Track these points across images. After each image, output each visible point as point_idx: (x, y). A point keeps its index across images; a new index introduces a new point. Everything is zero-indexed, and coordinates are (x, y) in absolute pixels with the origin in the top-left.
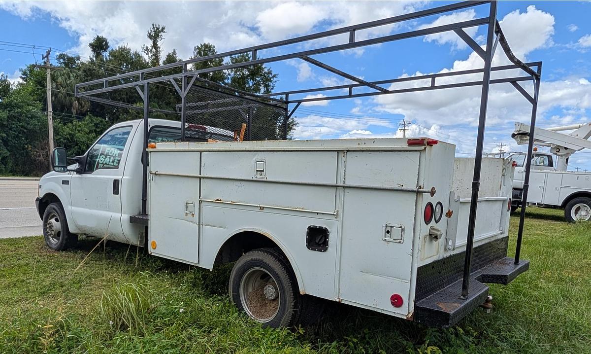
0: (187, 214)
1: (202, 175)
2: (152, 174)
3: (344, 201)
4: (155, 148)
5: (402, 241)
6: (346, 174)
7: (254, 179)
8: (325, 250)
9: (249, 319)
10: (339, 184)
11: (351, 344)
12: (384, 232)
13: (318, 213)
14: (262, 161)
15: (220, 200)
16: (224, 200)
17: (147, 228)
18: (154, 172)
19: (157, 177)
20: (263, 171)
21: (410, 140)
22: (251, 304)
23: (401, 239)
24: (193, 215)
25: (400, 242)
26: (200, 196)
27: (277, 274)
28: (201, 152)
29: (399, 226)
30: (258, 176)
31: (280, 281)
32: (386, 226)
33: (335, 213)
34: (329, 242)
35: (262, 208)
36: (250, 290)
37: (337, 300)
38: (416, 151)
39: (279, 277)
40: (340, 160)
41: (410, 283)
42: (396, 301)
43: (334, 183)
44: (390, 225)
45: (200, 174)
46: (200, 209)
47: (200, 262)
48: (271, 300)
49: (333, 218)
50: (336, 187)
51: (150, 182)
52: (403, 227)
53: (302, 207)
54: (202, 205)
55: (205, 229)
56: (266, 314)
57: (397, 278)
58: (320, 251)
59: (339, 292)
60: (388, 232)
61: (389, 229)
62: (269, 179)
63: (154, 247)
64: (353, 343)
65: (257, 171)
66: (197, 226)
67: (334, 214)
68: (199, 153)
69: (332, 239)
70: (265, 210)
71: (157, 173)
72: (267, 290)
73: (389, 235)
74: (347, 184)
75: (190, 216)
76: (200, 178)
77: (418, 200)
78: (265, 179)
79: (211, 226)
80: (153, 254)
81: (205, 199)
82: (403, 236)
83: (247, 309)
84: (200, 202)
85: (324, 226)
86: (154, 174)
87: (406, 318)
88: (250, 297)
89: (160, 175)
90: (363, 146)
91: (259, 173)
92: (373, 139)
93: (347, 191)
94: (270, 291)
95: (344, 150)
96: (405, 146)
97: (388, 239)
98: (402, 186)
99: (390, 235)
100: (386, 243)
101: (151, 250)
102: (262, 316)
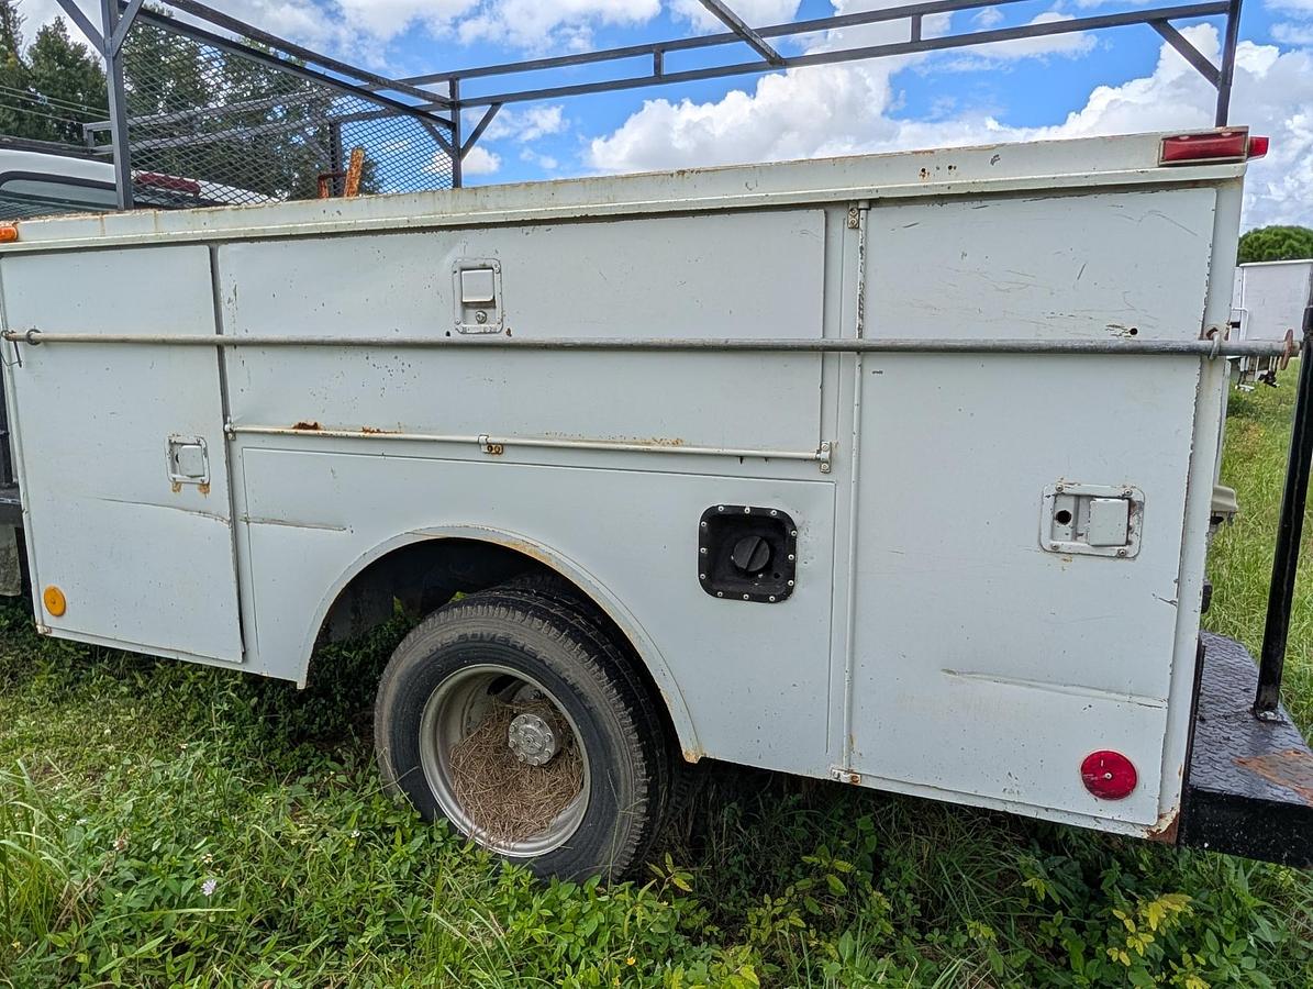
0: (177, 485)
1: (228, 335)
2: (15, 340)
3: (860, 405)
4: (14, 239)
5: (1131, 550)
6: (869, 296)
7: (456, 337)
8: (785, 594)
9: (468, 848)
10: (835, 338)
11: (836, 883)
12: (1048, 516)
13: (742, 458)
14: (484, 267)
15: (315, 427)
16: (328, 424)
17: (20, 533)
18: (23, 334)
19: (38, 353)
20: (491, 304)
21: (1176, 138)
22: (466, 786)
23: (1128, 542)
24: (205, 487)
25: (1122, 555)
26: (225, 415)
27: (573, 687)
28: (212, 244)
29: (1121, 492)
30: (473, 326)
31: (589, 710)
32: (1060, 493)
33: (825, 455)
34: (799, 566)
35: (494, 449)
36: (455, 737)
37: (845, 778)
38: (1195, 184)
39: (580, 696)
40: (835, 241)
41: (1169, 709)
42: (1108, 775)
43: (814, 336)
44: (1076, 490)
45: (219, 331)
46: (229, 462)
47: (252, 654)
48: (541, 766)
49: (812, 472)
50: (825, 350)
51: (11, 371)
52: (1136, 497)
53: (674, 440)
54: (237, 446)
55: (260, 537)
56: (525, 817)
57: (1109, 691)
58: (761, 598)
59: (851, 749)
60: (1063, 517)
61: (1068, 505)
62: (519, 336)
63: (59, 611)
64: (843, 877)
65: (466, 305)
66: (226, 528)
67: (818, 460)
68: (206, 248)
69: (810, 552)
70: (509, 455)
71: (34, 335)
72: (521, 733)
73: (1066, 528)
74: (873, 336)
75: (191, 492)
76: (220, 347)
77: (1204, 387)
78: (502, 338)
79: (281, 522)
80: (53, 635)
81: (247, 424)
82: (1137, 529)
83: (454, 812)
84: (230, 437)
85: (774, 505)
86: (21, 340)
87: (1146, 836)
88: (457, 763)
89: (46, 341)
90: (940, 182)
91: (472, 313)
92: (991, 148)
93: (873, 363)
94: (531, 735)
95: (857, 202)
96: (1148, 166)
97: (1066, 544)
98: (1134, 332)
99: (1074, 528)
100: (1056, 559)
101: (45, 620)
102: (516, 830)
